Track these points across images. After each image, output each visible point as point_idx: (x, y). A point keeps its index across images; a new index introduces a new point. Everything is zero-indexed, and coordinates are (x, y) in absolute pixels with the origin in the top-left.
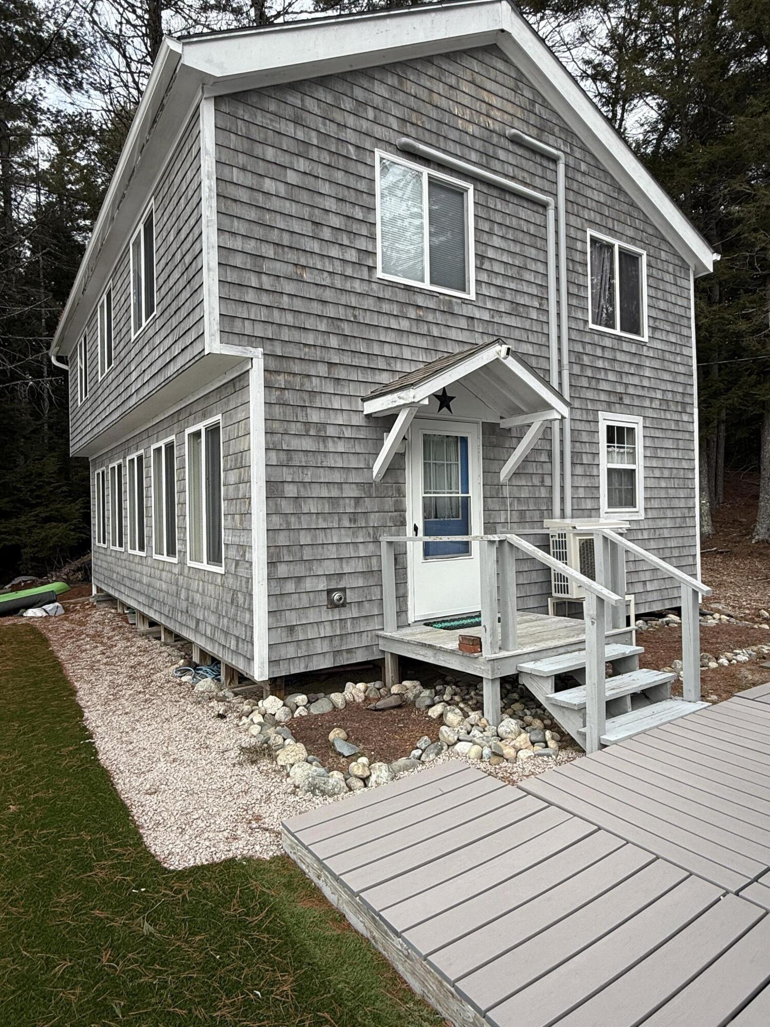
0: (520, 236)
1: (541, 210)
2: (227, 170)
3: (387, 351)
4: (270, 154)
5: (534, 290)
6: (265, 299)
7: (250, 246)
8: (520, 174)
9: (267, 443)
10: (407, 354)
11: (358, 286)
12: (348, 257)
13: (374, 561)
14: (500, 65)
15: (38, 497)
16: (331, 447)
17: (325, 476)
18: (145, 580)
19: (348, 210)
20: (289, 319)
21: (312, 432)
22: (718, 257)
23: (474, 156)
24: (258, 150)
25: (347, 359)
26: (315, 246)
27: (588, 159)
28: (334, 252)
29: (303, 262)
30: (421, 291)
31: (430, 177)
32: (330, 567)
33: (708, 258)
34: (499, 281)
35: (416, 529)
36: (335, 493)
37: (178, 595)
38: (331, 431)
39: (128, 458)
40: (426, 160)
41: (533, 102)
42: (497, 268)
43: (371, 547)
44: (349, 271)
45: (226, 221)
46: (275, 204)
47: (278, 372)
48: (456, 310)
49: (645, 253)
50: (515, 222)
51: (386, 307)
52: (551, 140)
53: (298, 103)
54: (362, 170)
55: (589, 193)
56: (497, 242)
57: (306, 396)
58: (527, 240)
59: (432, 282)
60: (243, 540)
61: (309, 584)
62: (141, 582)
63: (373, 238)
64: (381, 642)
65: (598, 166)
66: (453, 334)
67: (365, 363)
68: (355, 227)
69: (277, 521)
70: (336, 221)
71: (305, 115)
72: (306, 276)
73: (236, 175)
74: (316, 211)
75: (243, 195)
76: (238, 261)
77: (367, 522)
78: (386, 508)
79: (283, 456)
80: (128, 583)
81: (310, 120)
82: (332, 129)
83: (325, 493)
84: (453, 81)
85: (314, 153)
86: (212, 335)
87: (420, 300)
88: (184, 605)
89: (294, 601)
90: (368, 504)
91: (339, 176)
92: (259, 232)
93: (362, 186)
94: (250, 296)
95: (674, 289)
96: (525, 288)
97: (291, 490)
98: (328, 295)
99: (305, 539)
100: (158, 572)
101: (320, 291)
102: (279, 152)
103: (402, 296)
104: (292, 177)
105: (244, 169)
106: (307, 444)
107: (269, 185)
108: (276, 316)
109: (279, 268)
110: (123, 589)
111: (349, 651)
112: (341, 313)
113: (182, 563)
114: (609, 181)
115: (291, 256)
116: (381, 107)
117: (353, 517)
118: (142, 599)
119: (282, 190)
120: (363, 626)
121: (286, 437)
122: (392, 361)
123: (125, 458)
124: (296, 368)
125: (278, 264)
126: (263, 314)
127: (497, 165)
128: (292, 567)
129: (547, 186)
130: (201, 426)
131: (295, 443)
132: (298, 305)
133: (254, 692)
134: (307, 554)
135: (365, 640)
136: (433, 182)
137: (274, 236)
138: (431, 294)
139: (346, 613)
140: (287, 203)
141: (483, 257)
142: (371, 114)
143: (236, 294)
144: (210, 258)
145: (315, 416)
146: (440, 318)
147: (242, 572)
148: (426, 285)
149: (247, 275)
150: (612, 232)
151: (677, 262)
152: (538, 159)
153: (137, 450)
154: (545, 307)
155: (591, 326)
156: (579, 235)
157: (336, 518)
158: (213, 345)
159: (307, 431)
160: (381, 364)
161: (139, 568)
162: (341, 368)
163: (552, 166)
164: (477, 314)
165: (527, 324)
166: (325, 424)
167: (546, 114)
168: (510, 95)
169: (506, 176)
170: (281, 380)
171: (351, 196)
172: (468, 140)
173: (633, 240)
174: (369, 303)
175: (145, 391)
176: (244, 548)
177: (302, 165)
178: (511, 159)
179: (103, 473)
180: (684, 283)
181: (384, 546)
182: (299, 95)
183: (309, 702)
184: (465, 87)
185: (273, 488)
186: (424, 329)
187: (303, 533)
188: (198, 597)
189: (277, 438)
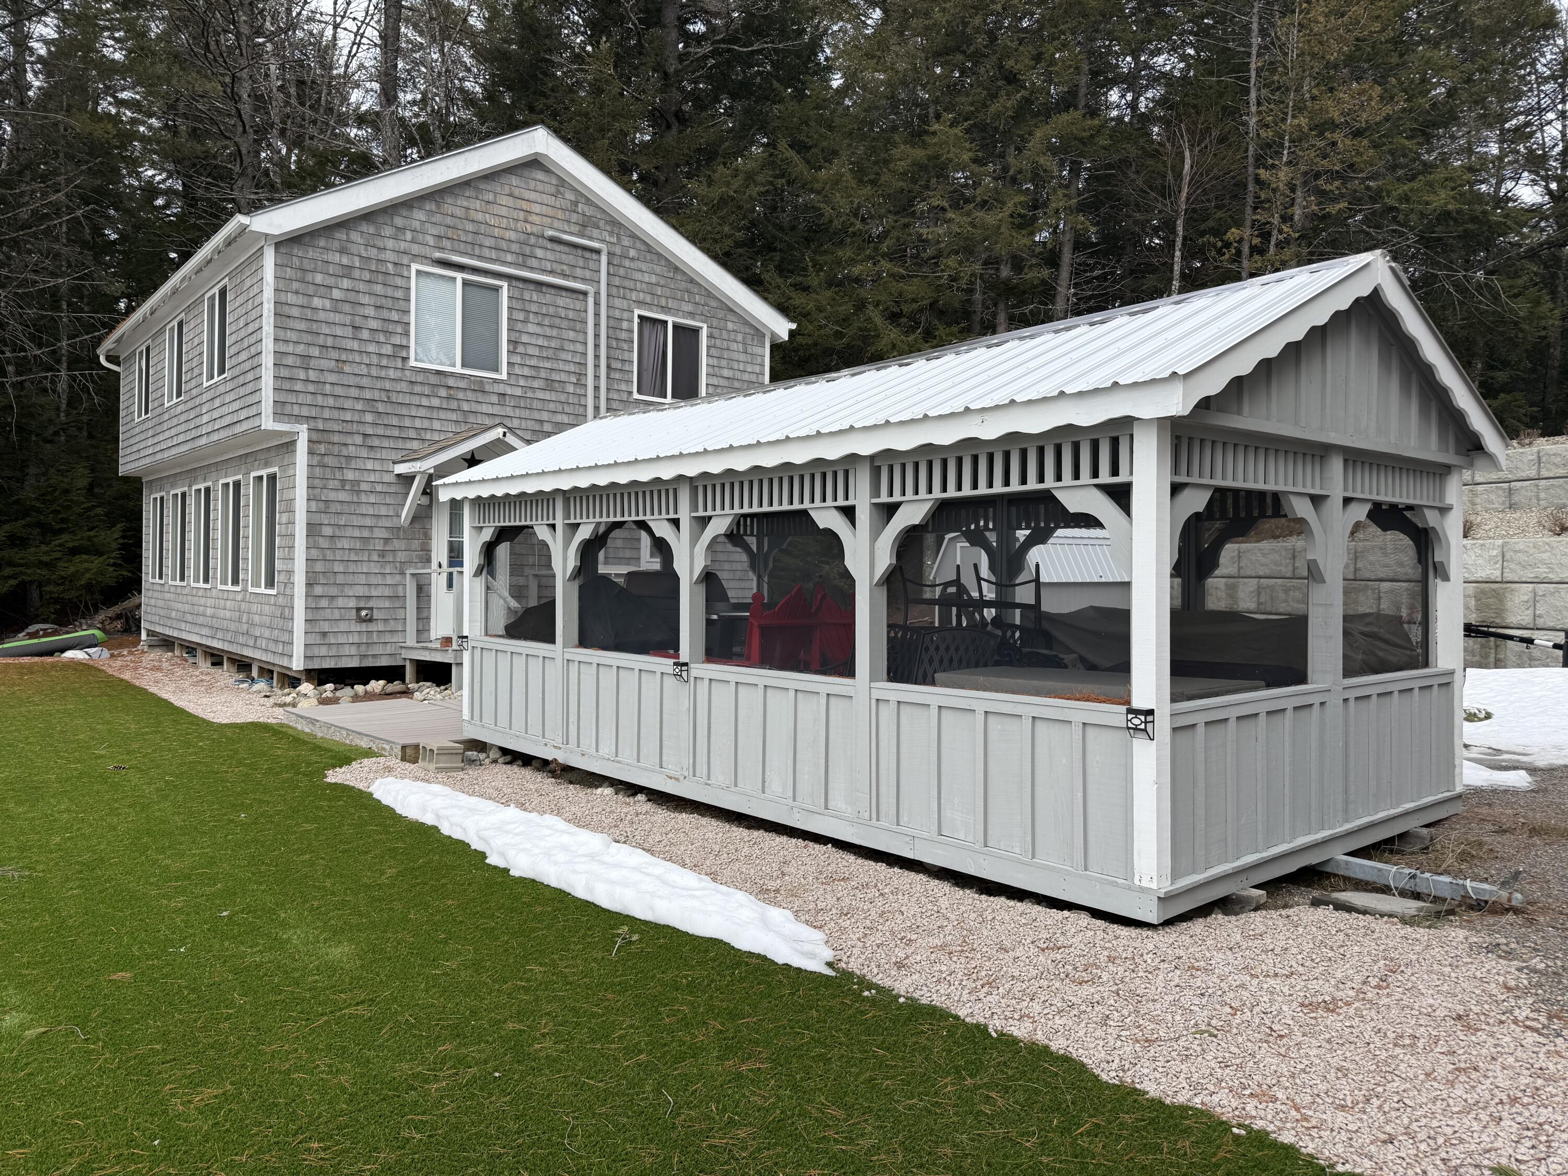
0: (557, 321)
1: (581, 297)
2: (283, 294)
3: (418, 423)
4: (319, 278)
5: (572, 368)
6: (311, 388)
7: (300, 349)
8: (558, 268)
9: (308, 495)
10: (437, 425)
11: (392, 374)
12: (383, 351)
13: (400, 588)
14: (540, 175)
15: (63, 520)
16: (364, 498)
17: (356, 521)
18: (209, 611)
19: (385, 314)
20: (331, 402)
21: (347, 487)
22: (794, 326)
23: (509, 258)
24: (309, 277)
25: (380, 431)
26: (355, 345)
27: (638, 245)
28: (371, 348)
29: (344, 357)
30: (452, 374)
31: (463, 280)
32: (360, 591)
33: (782, 327)
34: (533, 362)
35: (440, 566)
36: (366, 534)
37: (240, 620)
38: (364, 487)
39: (194, 487)
40: (461, 268)
41: (576, 203)
42: (531, 351)
43: (398, 578)
44: (384, 362)
45: (281, 334)
46: (322, 316)
47: (319, 442)
48: (488, 388)
49: (705, 326)
50: (552, 310)
51: (418, 389)
52: (595, 233)
53: (344, 237)
54: (399, 281)
55: (638, 276)
56: (531, 328)
57: (343, 460)
58: (565, 324)
59: (464, 365)
60: (289, 567)
61: (340, 602)
62: (204, 615)
63: (407, 334)
64: (403, 651)
65: (649, 249)
66: (485, 408)
67: (396, 433)
68: (391, 327)
69: (315, 553)
70: (373, 324)
71: (349, 245)
72: (347, 368)
73: (291, 298)
74: (357, 318)
75: (295, 312)
76: (290, 361)
77: (394, 557)
78: (413, 548)
79: (322, 505)
80: (189, 618)
81: (353, 249)
82: (373, 253)
83: (357, 533)
84: (490, 197)
85: (356, 274)
86: (267, 416)
87: (451, 382)
88: (245, 627)
89: (327, 614)
90: (397, 544)
91: (379, 289)
92: (308, 338)
93: (399, 294)
94: (299, 386)
95: (742, 357)
96: (561, 366)
97: (327, 531)
98: (365, 382)
99: (338, 567)
100: (222, 602)
101: (358, 379)
102: (326, 277)
103: (433, 379)
104: (336, 294)
105: (297, 293)
106: (342, 496)
107: (317, 302)
108: (320, 400)
109: (324, 364)
110: (183, 626)
111: (374, 656)
112: (376, 394)
113: (245, 590)
114: (663, 263)
115: (334, 354)
116: (418, 228)
117: (382, 554)
118: (205, 631)
119: (328, 304)
120: (388, 638)
121: (325, 491)
122: (423, 432)
123: (190, 486)
124: (336, 438)
125: (323, 361)
126: (309, 399)
127: (534, 263)
128: (326, 588)
129: (588, 274)
130: (264, 473)
131: (332, 496)
132: (339, 391)
133: (292, 681)
134: (340, 579)
135: (389, 649)
136: (466, 283)
137: (321, 340)
138: (462, 377)
139: (372, 627)
140: (332, 315)
141: (516, 342)
142: (409, 236)
143: (287, 385)
144: (268, 360)
145: (350, 475)
146: (470, 395)
147: (288, 592)
148: (458, 369)
149: (296, 370)
150: (665, 309)
151: (748, 330)
152: (580, 252)
153: (205, 480)
154: (583, 382)
155: (636, 396)
156: (626, 315)
157: (366, 553)
158: (268, 423)
159: (343, 486)
160: (412, 434)
161: (202, 601)
162: (374, 438)
163: (595, 256)
164: (509, 391)
165: (563, 398)
166: (359, 482)
167: (589, 211)
168: (551, 200)
169: (544, 271)
170: (322, 448)
171: (389, 302)
172: (504, 245)
173: (692, 315)
174: (403, 386)
175: (215, 437)
176: (290, 572)
177: (346, 283)
178: (549, 255)
179: (162, 498)
180: (758, 350)
181: (408, 576)
182: (345, 231)
183: (336, 689)
184: (504, 200)
185: (313, 529)
186: (454, 405)
187: (336, 563)
188: (257, 619)
189: (317, 491)
